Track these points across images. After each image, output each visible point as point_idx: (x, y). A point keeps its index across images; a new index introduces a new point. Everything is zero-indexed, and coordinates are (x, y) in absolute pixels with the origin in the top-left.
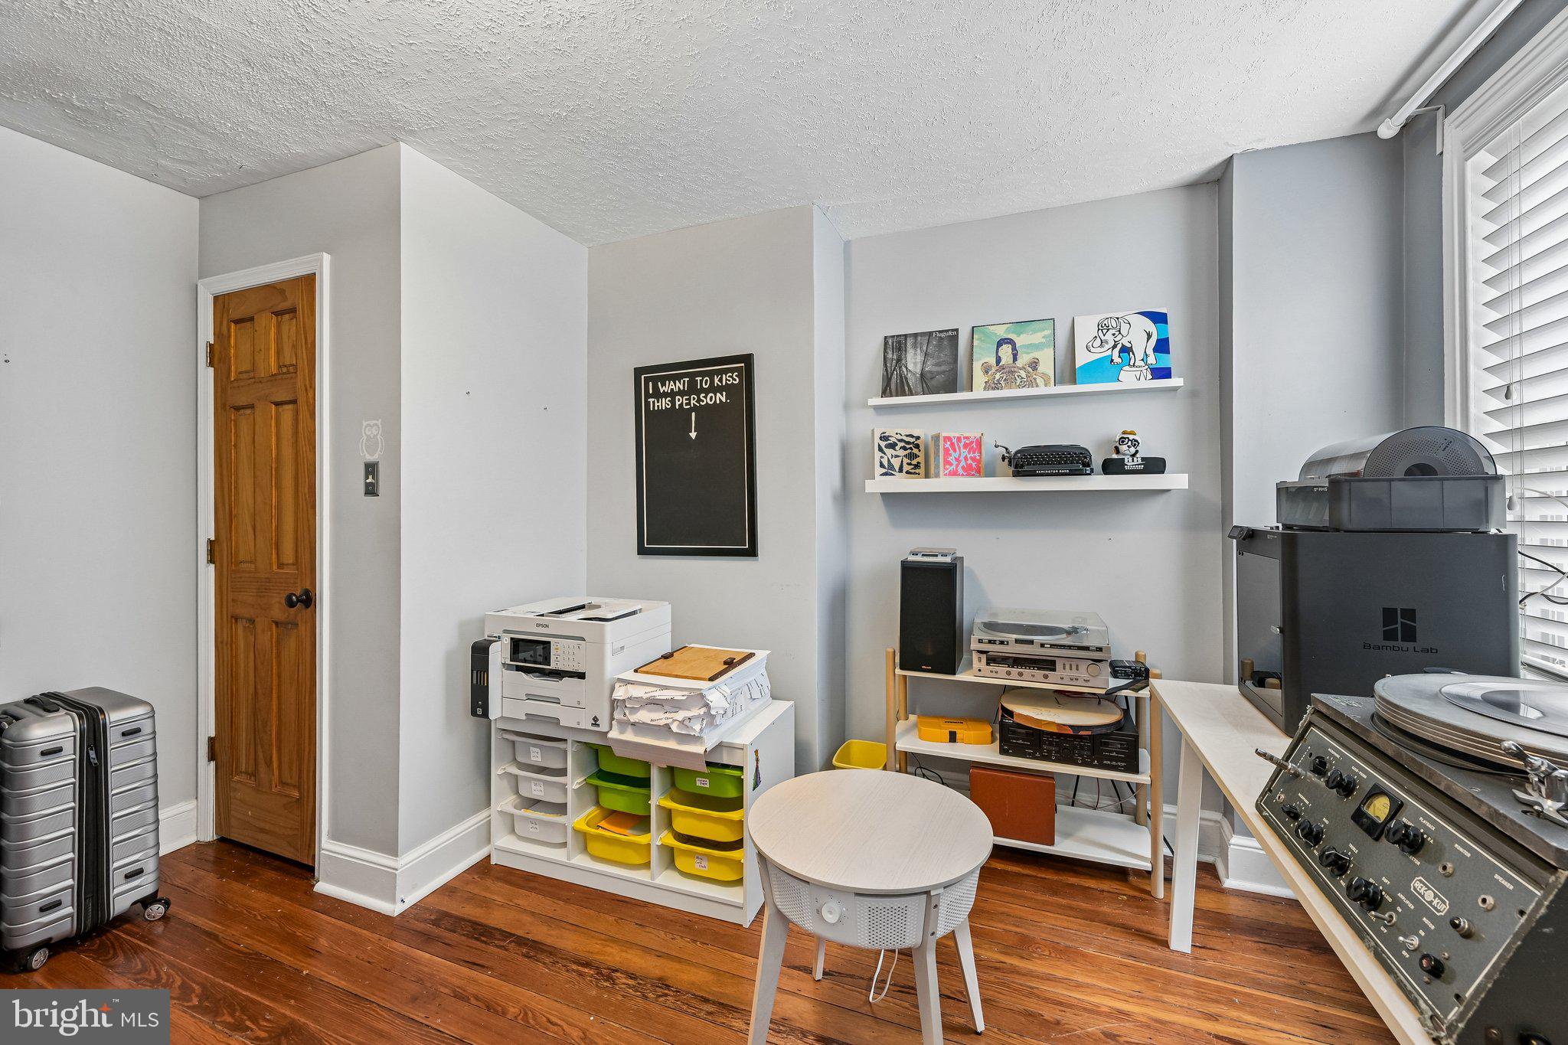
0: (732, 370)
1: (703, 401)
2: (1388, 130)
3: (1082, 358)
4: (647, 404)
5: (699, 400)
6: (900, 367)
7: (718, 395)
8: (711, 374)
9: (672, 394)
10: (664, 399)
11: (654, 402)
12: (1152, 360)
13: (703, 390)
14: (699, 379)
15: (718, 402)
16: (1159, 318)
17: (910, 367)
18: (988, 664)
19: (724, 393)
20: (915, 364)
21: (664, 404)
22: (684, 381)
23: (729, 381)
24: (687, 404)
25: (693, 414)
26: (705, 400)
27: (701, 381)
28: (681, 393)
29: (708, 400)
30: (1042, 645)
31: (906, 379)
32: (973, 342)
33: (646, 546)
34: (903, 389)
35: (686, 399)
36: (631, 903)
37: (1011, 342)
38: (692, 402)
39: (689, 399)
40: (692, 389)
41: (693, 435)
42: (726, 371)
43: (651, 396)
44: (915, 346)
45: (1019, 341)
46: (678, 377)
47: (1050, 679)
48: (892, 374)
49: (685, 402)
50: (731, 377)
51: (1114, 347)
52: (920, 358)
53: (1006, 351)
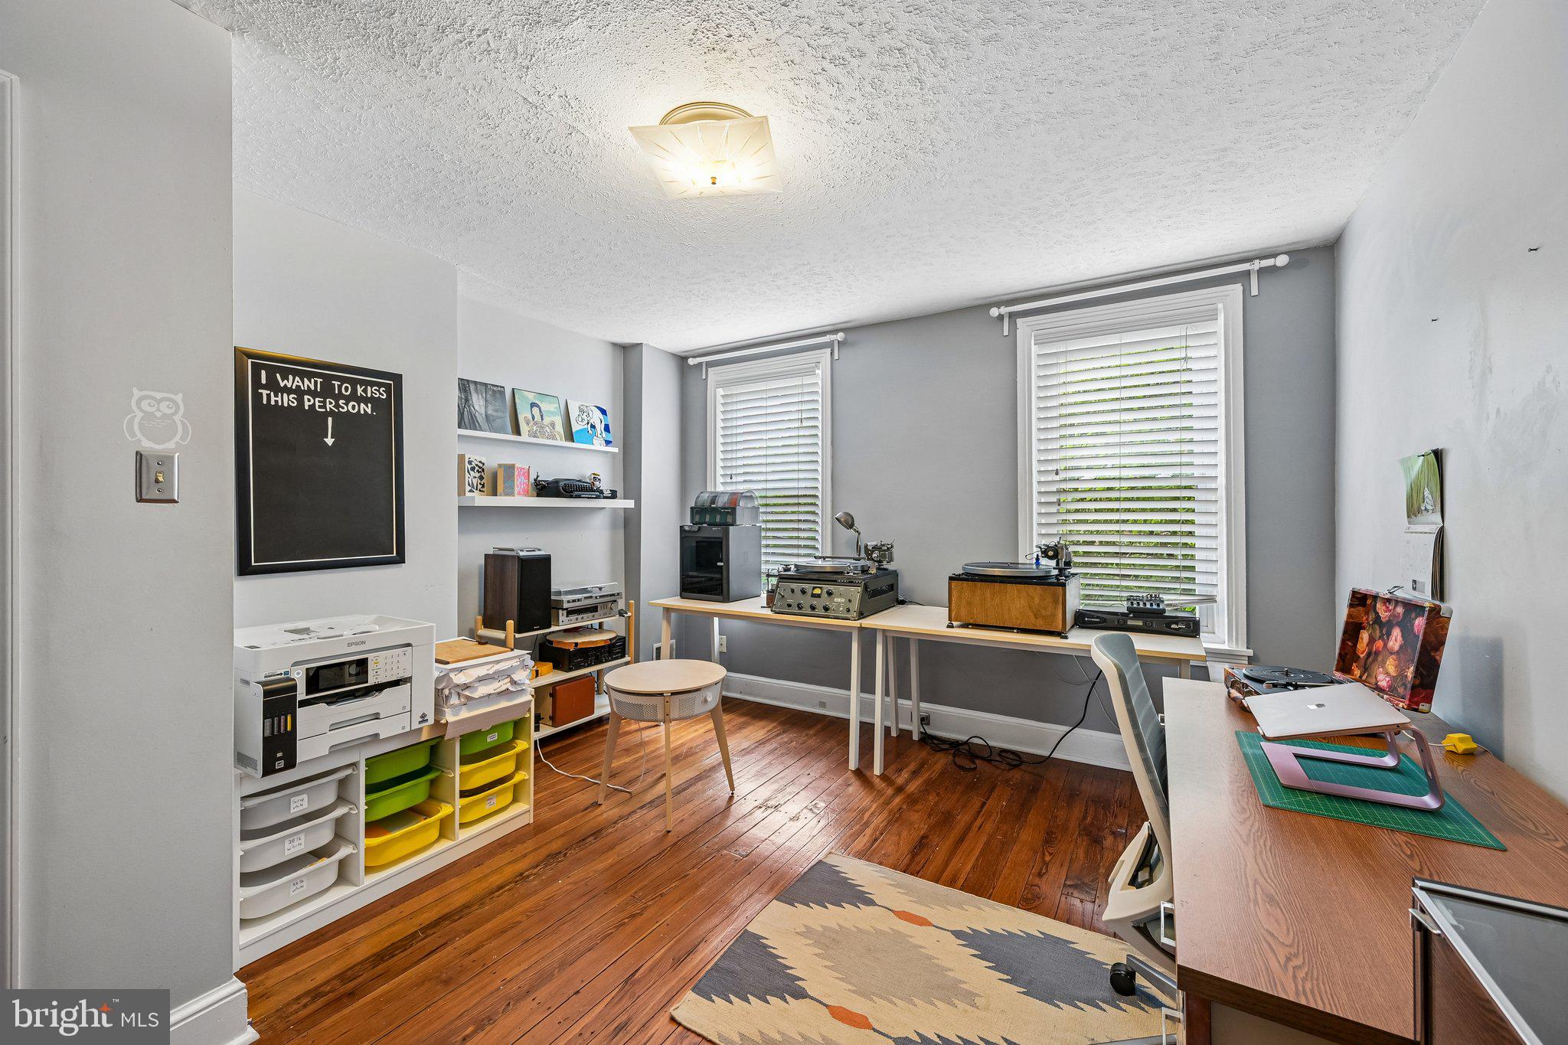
0: (380, 385)
1: (343, 408)
2: (691, 362)
3: (575, 427)
4: (257, 397)
5: (337, 406)
6: (469, 406)
7: (362, 405)
8: (354, 383)
9: (299, 393)
10: (285, 395)
11: (269, 396)
12: (604, 435)
13: (341, 396)
14: (336, 383)
15: (362, 412)
16: (604, 412)
17: (477, 407)
18: (567, 616)
19: (369, 405)
20: (480, 406)
21: (287, 400)
22: (316, 382)
23: (376, 394)
24: (320, 407)
25: (330, 420)
26: (345, 407)
27: (340, 387)
28: (314, 394)
29: (351, 407)
30: (596, 597)
31: (476, 417)
32: (514, 399)
33: (253, 564)
34: (473, 424)
35: (319, 402)
36: (443, 871)
37: (538, 406)
38: (328, 406)
39: (324, 402)
40: (326, 392)
41: (329, 441)
42: (372, 384)
43: (264, 387)
44: (476, 391)
45: (543, 406)
46: (310, 376)
47: (596, 617)
48: (464, 410)
49: (317, 404)
50: (378, 391)
51: (588, 423)
52: (482, 403)
53: (536, 410)
